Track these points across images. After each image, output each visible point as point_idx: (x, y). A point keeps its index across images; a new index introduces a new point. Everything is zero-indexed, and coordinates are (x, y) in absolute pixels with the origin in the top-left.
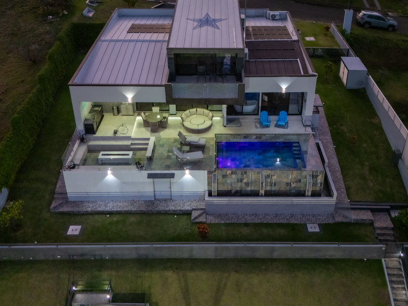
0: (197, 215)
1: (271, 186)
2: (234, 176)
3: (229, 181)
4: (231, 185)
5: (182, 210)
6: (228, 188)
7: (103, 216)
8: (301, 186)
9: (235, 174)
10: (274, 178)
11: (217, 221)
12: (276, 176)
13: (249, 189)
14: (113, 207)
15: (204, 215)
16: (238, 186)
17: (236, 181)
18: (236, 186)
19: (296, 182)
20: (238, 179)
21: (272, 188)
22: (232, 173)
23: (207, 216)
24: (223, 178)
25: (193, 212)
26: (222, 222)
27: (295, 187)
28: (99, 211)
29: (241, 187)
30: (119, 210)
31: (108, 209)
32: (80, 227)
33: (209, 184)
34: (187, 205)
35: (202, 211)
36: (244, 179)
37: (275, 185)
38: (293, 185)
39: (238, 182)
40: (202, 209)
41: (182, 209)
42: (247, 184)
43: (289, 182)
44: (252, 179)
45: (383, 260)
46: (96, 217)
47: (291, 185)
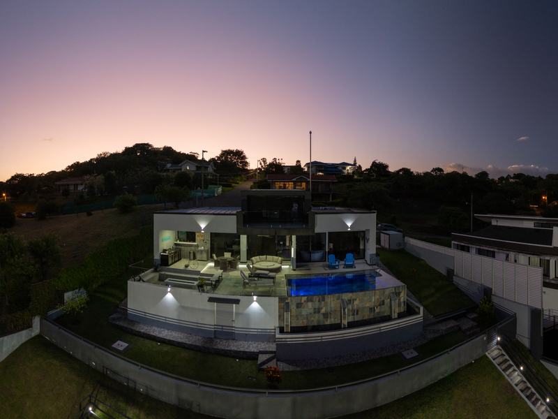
0: (265, 359)
1: (353, 315)
2: (310, 304)
3: (304, 312)
4: (307, 319)
5: (246, 352)
6: (303, 323)
7: (154, 343)
8: (385, 310)
9: (312, 301)
10: (356, 302)
11: (291, 368)
12: (358, 299)
13: (328, 322)
14: (167, 335)
15: (275, 360)
16: (315, 320)
17: (312, 311)
18: (312, 319)
19: (380, 305)
20: (315, 309)
21: (354, 318)
22: (308, 301)
23: (278, 363)
24: (297, 308)
25: (260, 356)
26: (299, 369)
27: (379, 313)
28: (151, 335)
29: (319, 321)
30: (172, 339)
31: (161, 336)
32: (127, 345)
33: (281, 317)
34: (253, 347)
35: (272, 355)
36: (322, 309)
37: (357, 314)
38: (377, 310)
39: (315, 313)
40: (271, 352)
41: (246, 350)
42: (326, 315)
43: (372, 306)
44: (331, 307)
45: (487, 353)
46: (147, 341)
47: (375, 310)
